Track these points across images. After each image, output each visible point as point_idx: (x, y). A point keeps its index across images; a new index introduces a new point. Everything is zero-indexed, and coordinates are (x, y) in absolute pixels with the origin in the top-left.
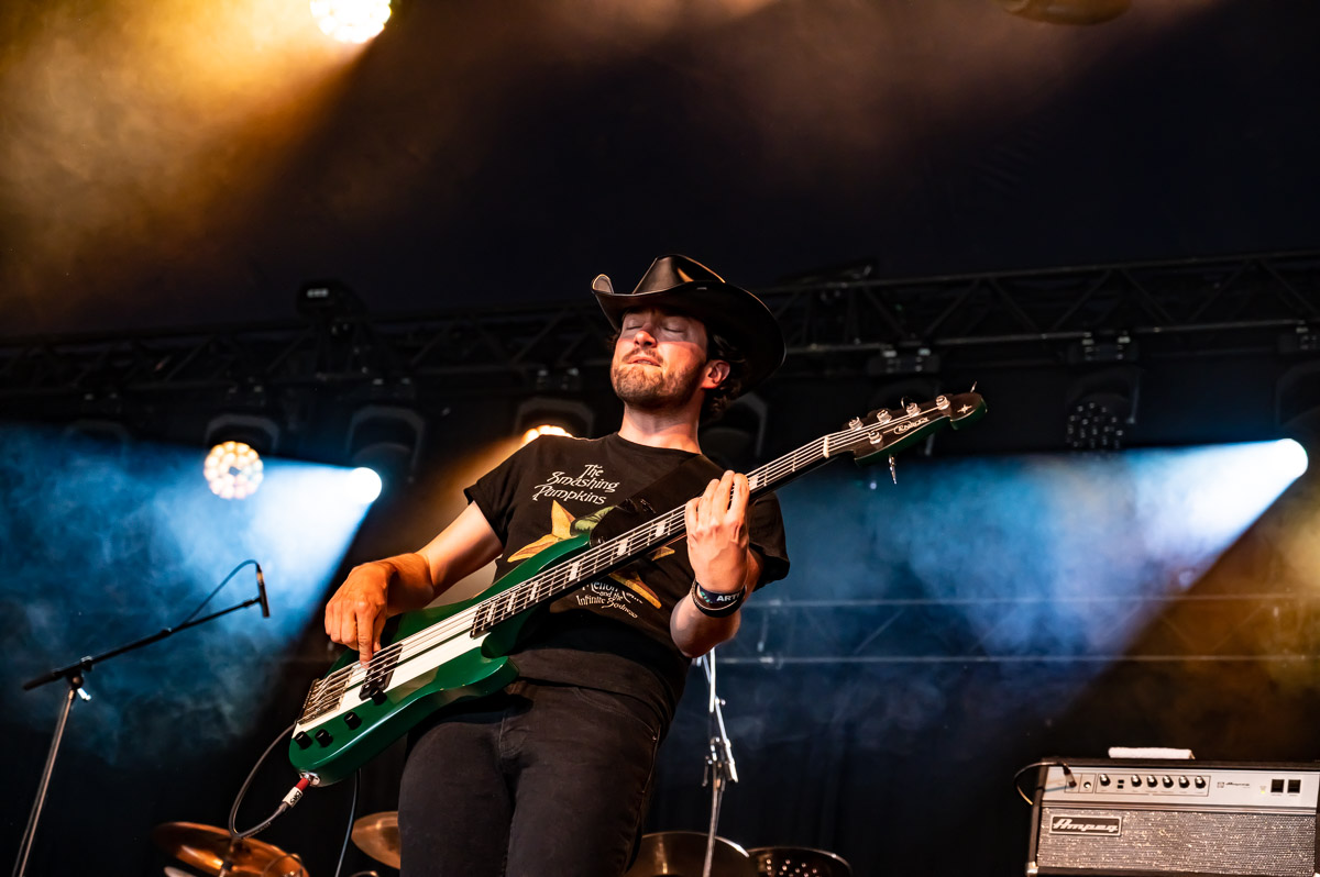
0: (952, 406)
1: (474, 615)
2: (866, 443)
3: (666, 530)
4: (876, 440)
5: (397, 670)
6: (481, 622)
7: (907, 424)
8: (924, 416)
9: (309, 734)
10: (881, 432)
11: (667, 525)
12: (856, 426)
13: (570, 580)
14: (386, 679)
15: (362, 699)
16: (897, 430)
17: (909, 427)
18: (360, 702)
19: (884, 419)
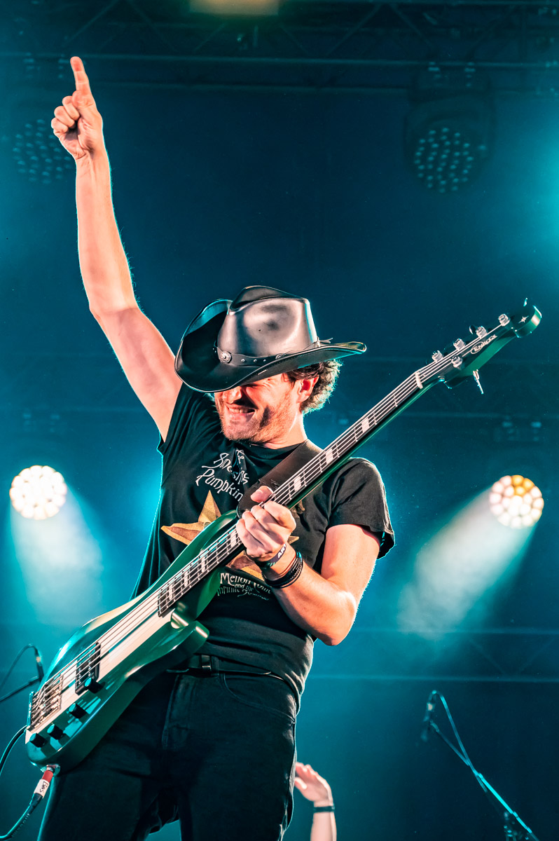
0: (512, 318)
1: (157, 599)
2: (450, 369)
3: (302, 484)
4: (457, 364)
5: (101, 662)
6: (164, 603)
7: (480, 344)
8: (492, 334)
9: (41, 735)
10: (460, 355)
11: (302, 480)
12: (438, 358)
13: (232, 546)
14: (96, 671)
15: (79, 693)
16: (473, 351)
17: (482, 346)
18: (78, 697)
19: (459, 346)
